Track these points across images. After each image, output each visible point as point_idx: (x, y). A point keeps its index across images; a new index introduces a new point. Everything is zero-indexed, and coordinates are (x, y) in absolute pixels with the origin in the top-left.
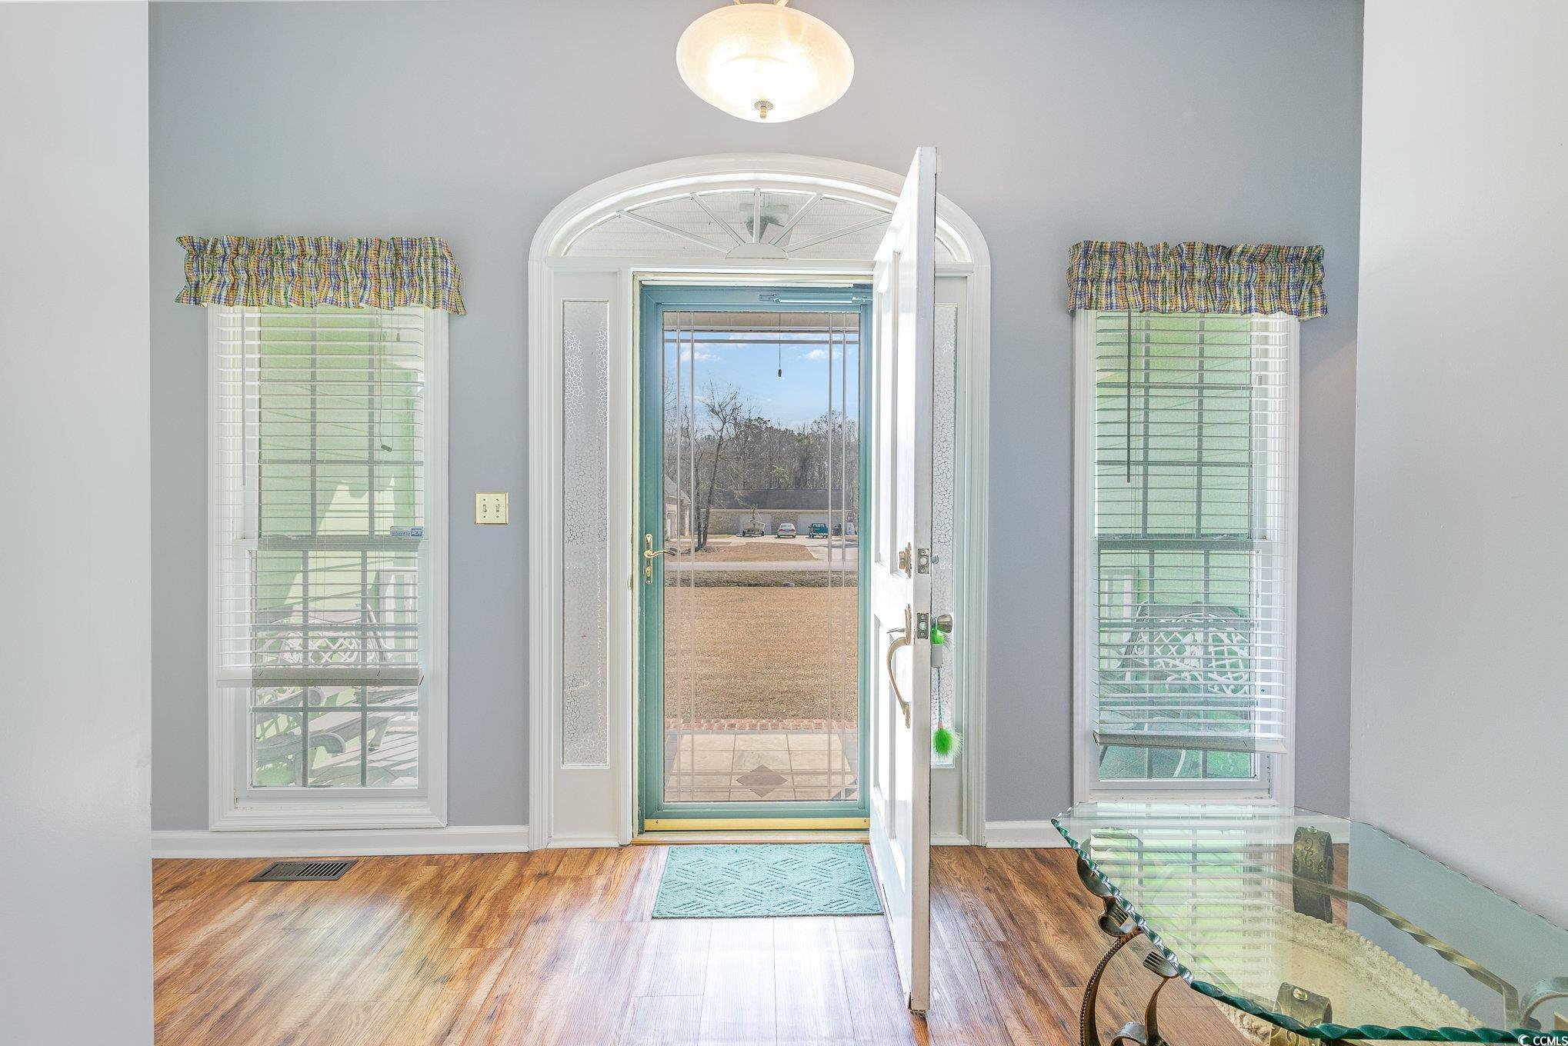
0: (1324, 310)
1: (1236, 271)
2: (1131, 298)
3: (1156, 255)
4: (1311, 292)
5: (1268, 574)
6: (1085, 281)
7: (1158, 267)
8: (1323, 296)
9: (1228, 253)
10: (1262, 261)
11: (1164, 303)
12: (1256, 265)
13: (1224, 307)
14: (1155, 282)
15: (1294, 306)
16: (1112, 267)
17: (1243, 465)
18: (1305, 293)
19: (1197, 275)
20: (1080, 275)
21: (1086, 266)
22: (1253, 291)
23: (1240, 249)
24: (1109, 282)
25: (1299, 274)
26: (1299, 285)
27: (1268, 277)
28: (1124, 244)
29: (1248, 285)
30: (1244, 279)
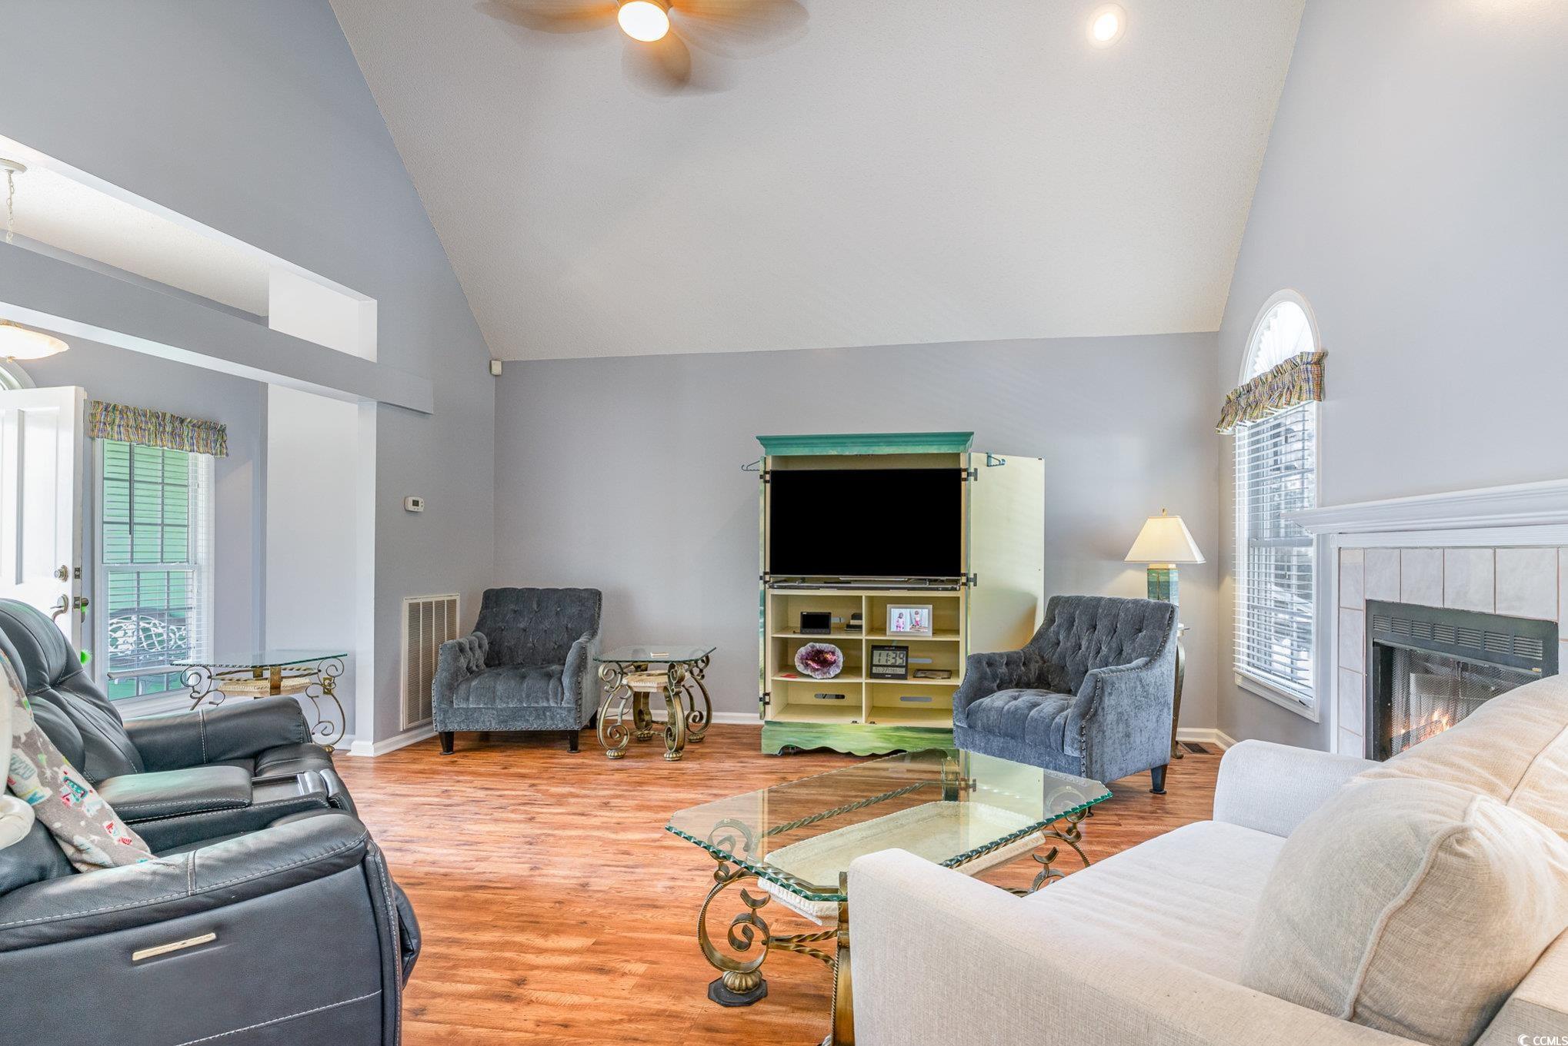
0: (227, 455)
1: (186, 431)
2: (131, 436)
3: (145, 416)
4: (221, 445)
5: (200, 581)
6: (105, 424)
7: (146, 423)
8: (227, 448)
9: (182, 421)
10: (199, 427)
11: (149, 441)
12: (196, 429)
13: (181, 447)
14: (145, 430)
15: (214, 452)
16: (121, 418)
17: (184, 526)
18: (218, 445)
19: (167, 429)
20: (102, 420)
21: (106, 416)
22: (195, 441)
23: (188, 420)
24: (119, 426)
25: (216, 436)
26: (216, 441)
27: (202, 435)
28: (127, 407)
29: (192, 438)
30: (190, 435)
